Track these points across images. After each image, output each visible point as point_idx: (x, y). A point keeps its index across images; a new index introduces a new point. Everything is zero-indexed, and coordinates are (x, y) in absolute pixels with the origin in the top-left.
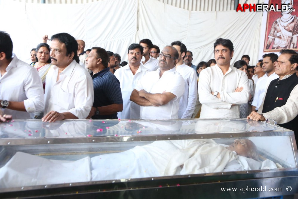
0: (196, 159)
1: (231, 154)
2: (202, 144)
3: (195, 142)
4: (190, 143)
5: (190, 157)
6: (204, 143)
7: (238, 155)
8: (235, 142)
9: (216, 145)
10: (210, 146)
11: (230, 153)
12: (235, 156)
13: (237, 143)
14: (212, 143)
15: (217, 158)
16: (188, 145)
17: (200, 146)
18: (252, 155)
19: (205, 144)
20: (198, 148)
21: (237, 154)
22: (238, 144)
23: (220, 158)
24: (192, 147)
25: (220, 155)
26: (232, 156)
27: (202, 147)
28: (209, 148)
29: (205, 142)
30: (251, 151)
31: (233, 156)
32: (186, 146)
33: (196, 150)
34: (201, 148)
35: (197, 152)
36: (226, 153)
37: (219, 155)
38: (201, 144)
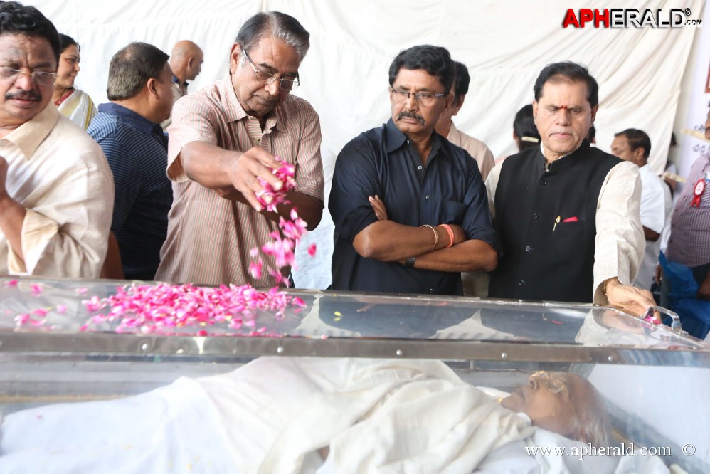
0: (377, 430)
1: (506, 422)
2: (409, 378)
3: (382, 372)
4: (363, 373)
5: (356, 422)
6: (418, 376)
7: (535, 428)
8: (532, 382)
9: (455, 385)
10: (431, 389)
11: (502, 417)
12: (520, 429)
13: (535, 385)
14: (445, 377)
15: (452, 429)
16: (354, 379)
17: (398, 386)
18: (587, 430)
19: (419, 379)
20: (390, 391)
21: (533, 423)
22: (538, 387)
23: (462, 430)
24: (370, 388)
25: (467, 421)
26: (508, 430)
27: (405, 387)
28: (427, 395)
29: (419, 372)
30: (584, 415)
31: (514, 430)
32: (350, 383)
33: (383, 399)
34: (398, 393)
35: (383, 403)
36: (488, 416)
37: (460, 422)
38: (404, 380)
